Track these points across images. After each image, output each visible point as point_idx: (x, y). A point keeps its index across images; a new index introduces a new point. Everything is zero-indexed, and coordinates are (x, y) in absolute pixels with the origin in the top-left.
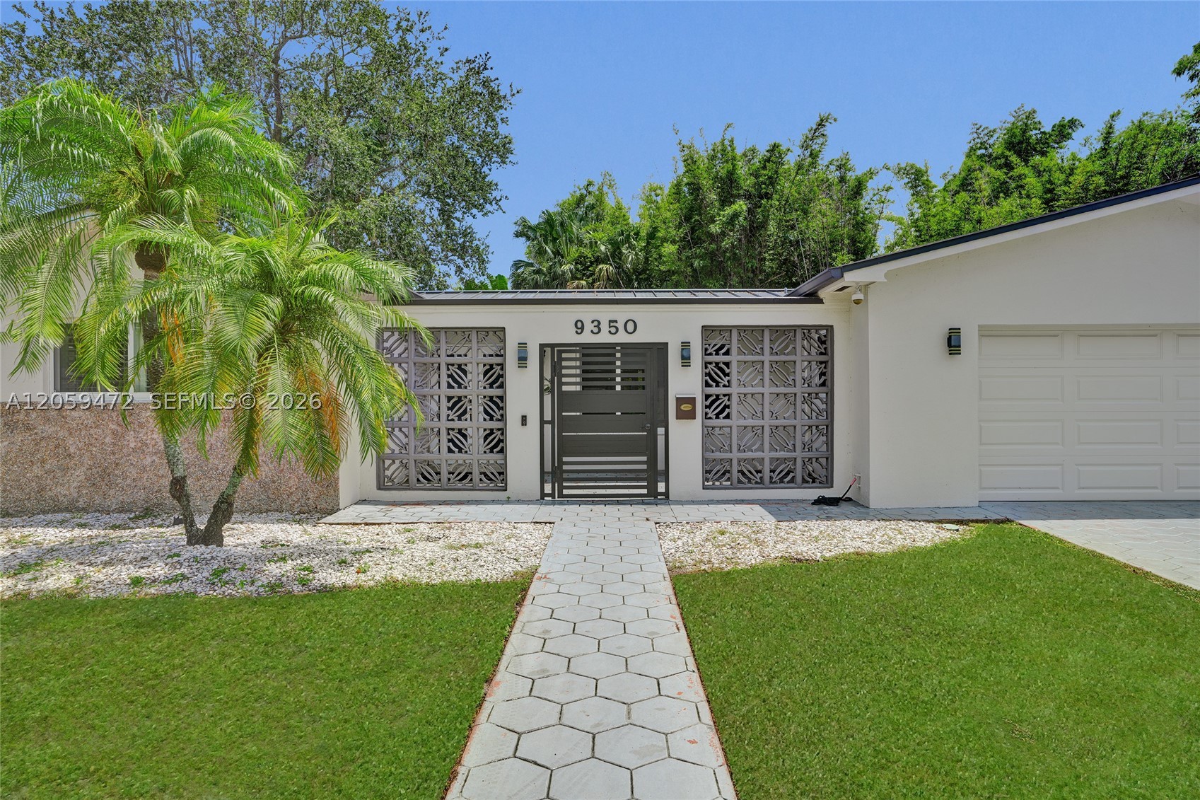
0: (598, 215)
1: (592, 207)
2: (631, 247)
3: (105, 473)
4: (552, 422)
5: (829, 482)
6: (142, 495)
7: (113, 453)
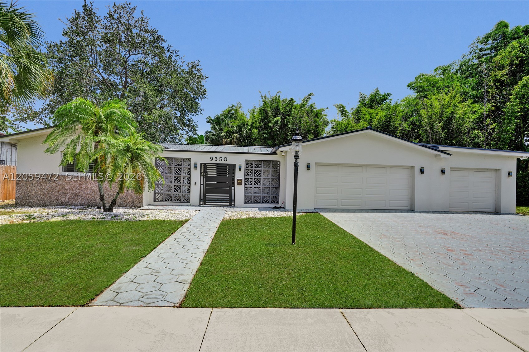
0: (235, 117)
1: (233, 114)
2: (245, 129)
3: (76, 195)
4: (203, 184)
5: (278, 203)
6: (87, 201)
7: (79, 189)
